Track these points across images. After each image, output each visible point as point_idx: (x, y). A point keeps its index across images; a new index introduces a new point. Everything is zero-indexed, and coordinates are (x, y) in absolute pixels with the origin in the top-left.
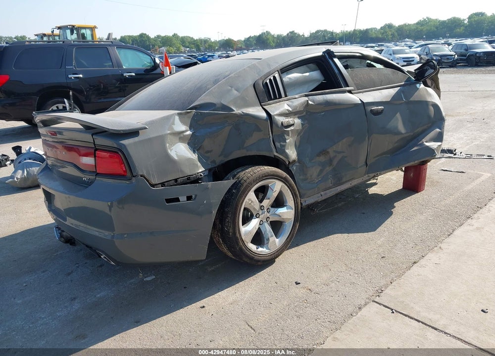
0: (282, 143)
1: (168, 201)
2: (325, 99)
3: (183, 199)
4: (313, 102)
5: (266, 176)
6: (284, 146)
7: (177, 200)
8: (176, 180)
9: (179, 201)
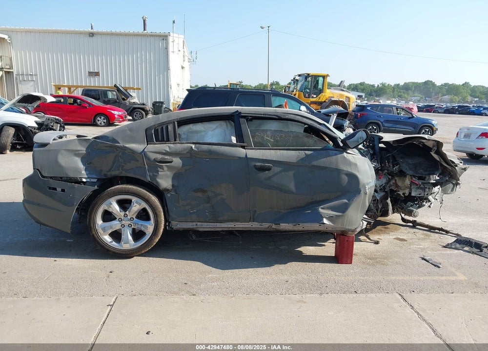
0: (155, 174)
1: (50, 188)
2: (210, 148)
3: (59, 189)
4: (198, 149)
5: (125, 192)
6: (156, 176)
7: (55, 189)
8: (61, 178)
9: (56, 190)
